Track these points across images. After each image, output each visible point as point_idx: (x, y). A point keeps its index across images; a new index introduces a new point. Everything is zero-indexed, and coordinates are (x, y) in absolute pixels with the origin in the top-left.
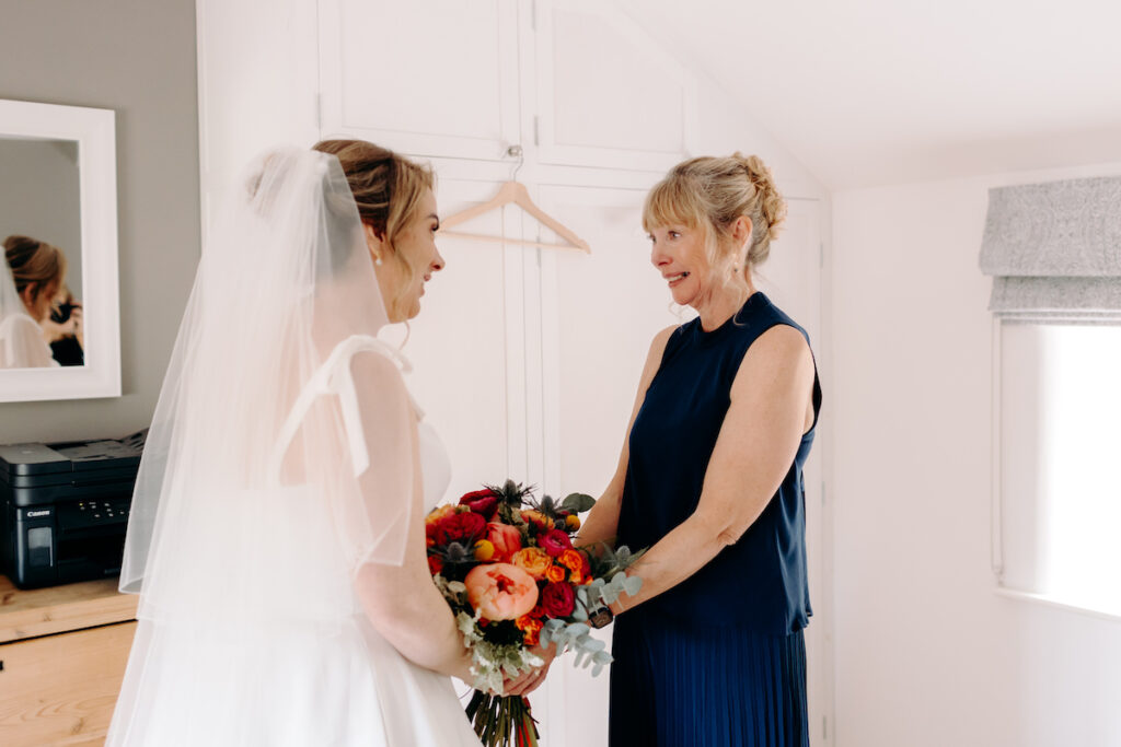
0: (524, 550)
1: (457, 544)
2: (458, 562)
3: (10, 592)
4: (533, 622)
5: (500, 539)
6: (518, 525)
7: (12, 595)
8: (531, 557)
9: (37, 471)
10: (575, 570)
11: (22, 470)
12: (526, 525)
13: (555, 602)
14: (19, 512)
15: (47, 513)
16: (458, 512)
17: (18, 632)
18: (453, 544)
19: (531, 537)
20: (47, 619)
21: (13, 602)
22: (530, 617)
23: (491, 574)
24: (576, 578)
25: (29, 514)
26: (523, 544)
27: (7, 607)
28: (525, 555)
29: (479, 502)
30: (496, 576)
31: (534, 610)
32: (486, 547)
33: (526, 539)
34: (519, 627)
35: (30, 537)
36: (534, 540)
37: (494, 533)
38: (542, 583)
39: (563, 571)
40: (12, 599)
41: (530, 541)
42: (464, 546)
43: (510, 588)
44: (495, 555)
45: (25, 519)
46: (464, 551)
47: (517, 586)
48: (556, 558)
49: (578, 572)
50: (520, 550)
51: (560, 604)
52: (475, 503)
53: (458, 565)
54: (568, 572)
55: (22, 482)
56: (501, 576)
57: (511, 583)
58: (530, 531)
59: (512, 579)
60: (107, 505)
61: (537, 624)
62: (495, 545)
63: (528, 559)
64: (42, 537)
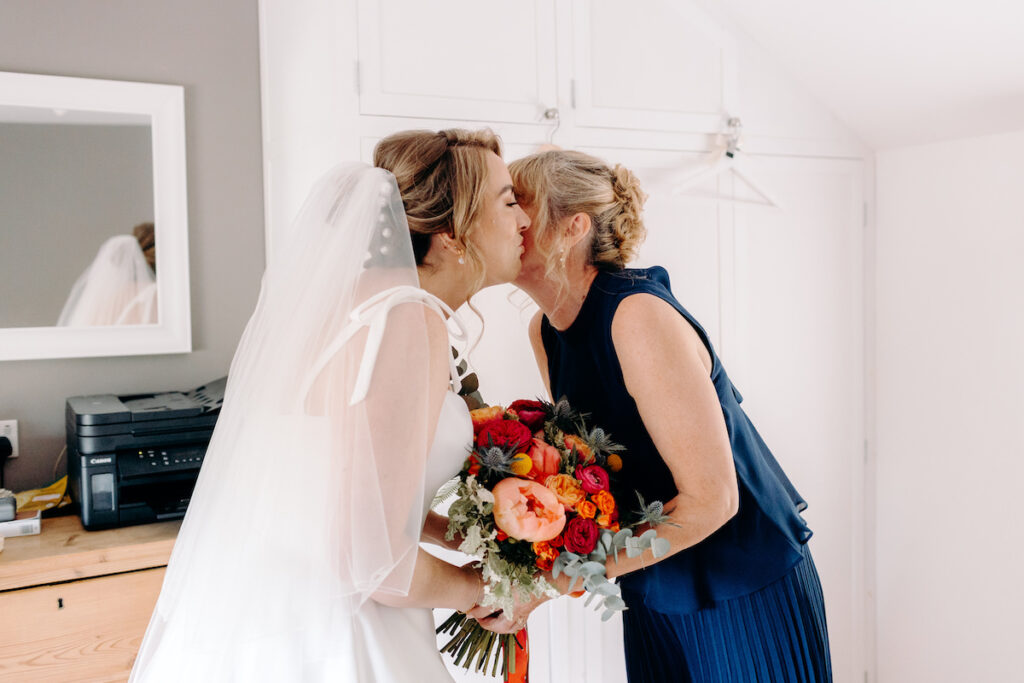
0: (560, 476)
1: (499, 449)
2: (496, 469)
3: (76, 533)
4: (550, 550)
5: (539, 458)
6: (561, 449)
7: (75, 536)
8: (565, 485)
9: (101, 422)
10: (605, 513)
11: (87, 420)
12: (568, 452)
13: (578, 537)
14: (84, 459)
15: (109, 460)
16: (506, 417)
17: (77, 572)
18: (495, 449)
19: (571, 464)
20: (103, 560)
21: (76, 543)
22: (549, 544)
23: (522, 491)
24: (603, 521)
25: (92, 461)
26: (562, 470)
27: (70, 548)
28: (560, 480)
29: (530, 413)
30: (528, 494)
31: (555, 539)
32: (525, 462)
33: (565, 465)
34: (536, 552)
35: (93, 482)
36: (572, 469)
37: (535, 450)
38: (571, 515)
39: (594, 509)
40: (76, 540)
41: (568, 468)
42: (505, 453)
43: (538, 509)
44: (530, 474)
45: (89, 466)
46: (503, 459)
47: (545, 511)
48: (590, 495)
49: (608, 517)
50: (555, 474)
51: (583, 540)
52: (526, 413)
53: (493, 471)
54: (598, 512)
55: (87, 431)
56: (532, 495)
57: (541, 506)
58: (571, 459)
59: (542, 502)
60: (164, 454)
61: (553, 551)
62: (533, 462)
63: (561, 486)
64: (105, 483)
